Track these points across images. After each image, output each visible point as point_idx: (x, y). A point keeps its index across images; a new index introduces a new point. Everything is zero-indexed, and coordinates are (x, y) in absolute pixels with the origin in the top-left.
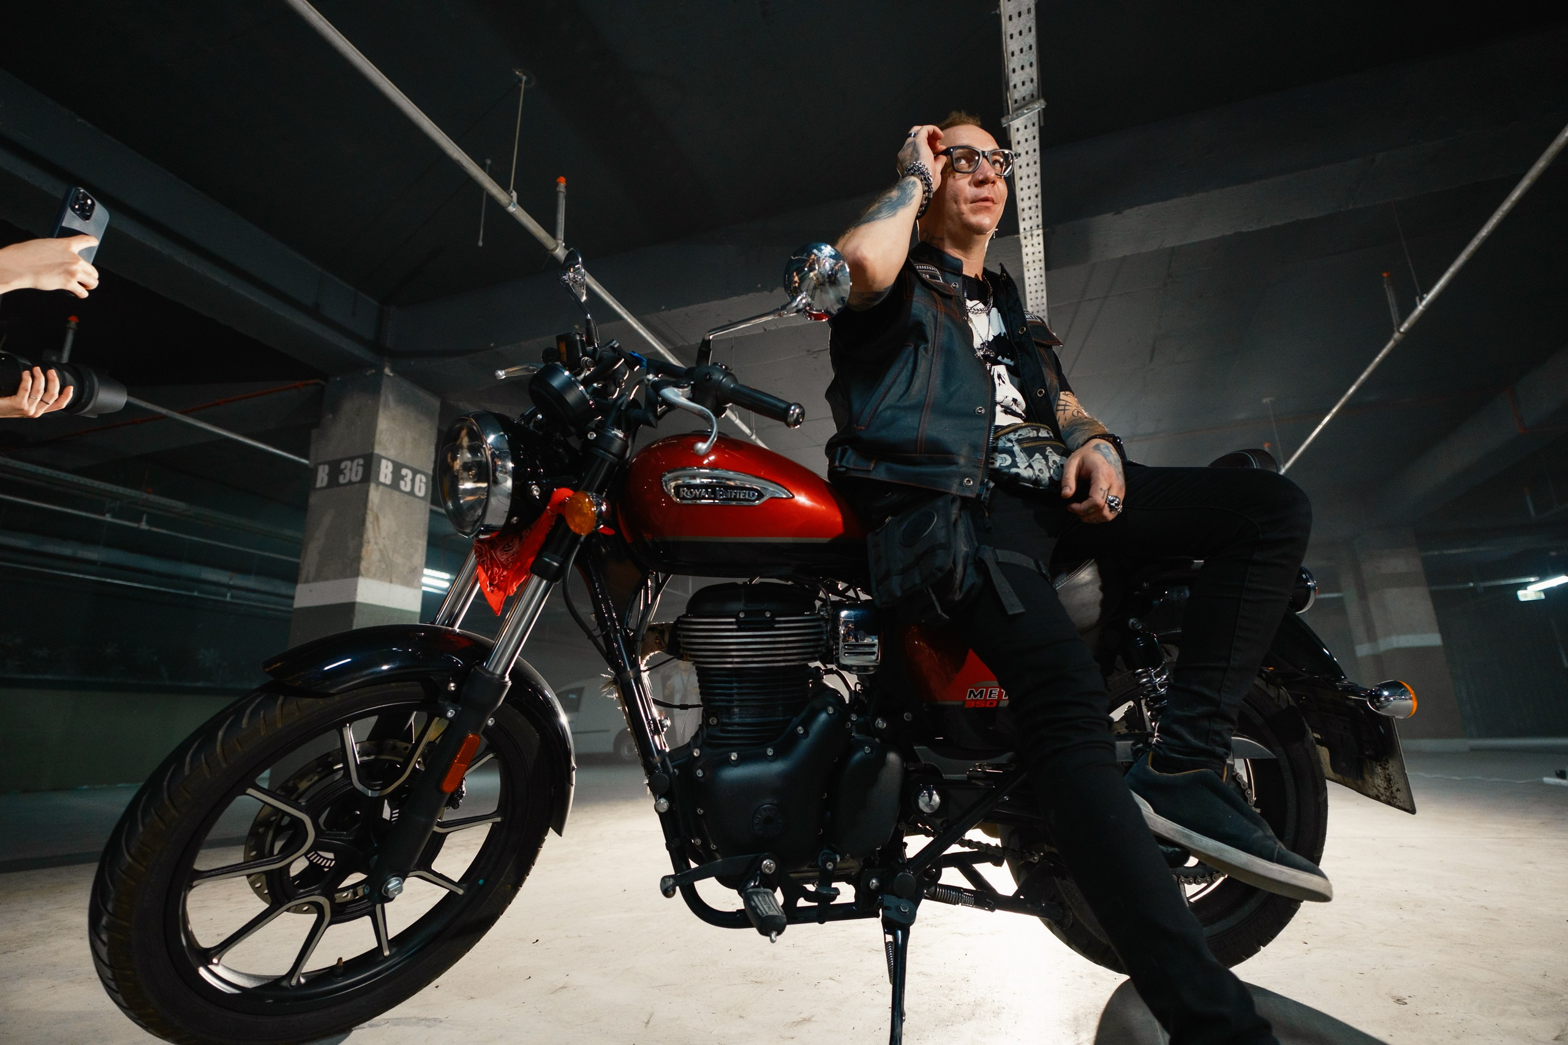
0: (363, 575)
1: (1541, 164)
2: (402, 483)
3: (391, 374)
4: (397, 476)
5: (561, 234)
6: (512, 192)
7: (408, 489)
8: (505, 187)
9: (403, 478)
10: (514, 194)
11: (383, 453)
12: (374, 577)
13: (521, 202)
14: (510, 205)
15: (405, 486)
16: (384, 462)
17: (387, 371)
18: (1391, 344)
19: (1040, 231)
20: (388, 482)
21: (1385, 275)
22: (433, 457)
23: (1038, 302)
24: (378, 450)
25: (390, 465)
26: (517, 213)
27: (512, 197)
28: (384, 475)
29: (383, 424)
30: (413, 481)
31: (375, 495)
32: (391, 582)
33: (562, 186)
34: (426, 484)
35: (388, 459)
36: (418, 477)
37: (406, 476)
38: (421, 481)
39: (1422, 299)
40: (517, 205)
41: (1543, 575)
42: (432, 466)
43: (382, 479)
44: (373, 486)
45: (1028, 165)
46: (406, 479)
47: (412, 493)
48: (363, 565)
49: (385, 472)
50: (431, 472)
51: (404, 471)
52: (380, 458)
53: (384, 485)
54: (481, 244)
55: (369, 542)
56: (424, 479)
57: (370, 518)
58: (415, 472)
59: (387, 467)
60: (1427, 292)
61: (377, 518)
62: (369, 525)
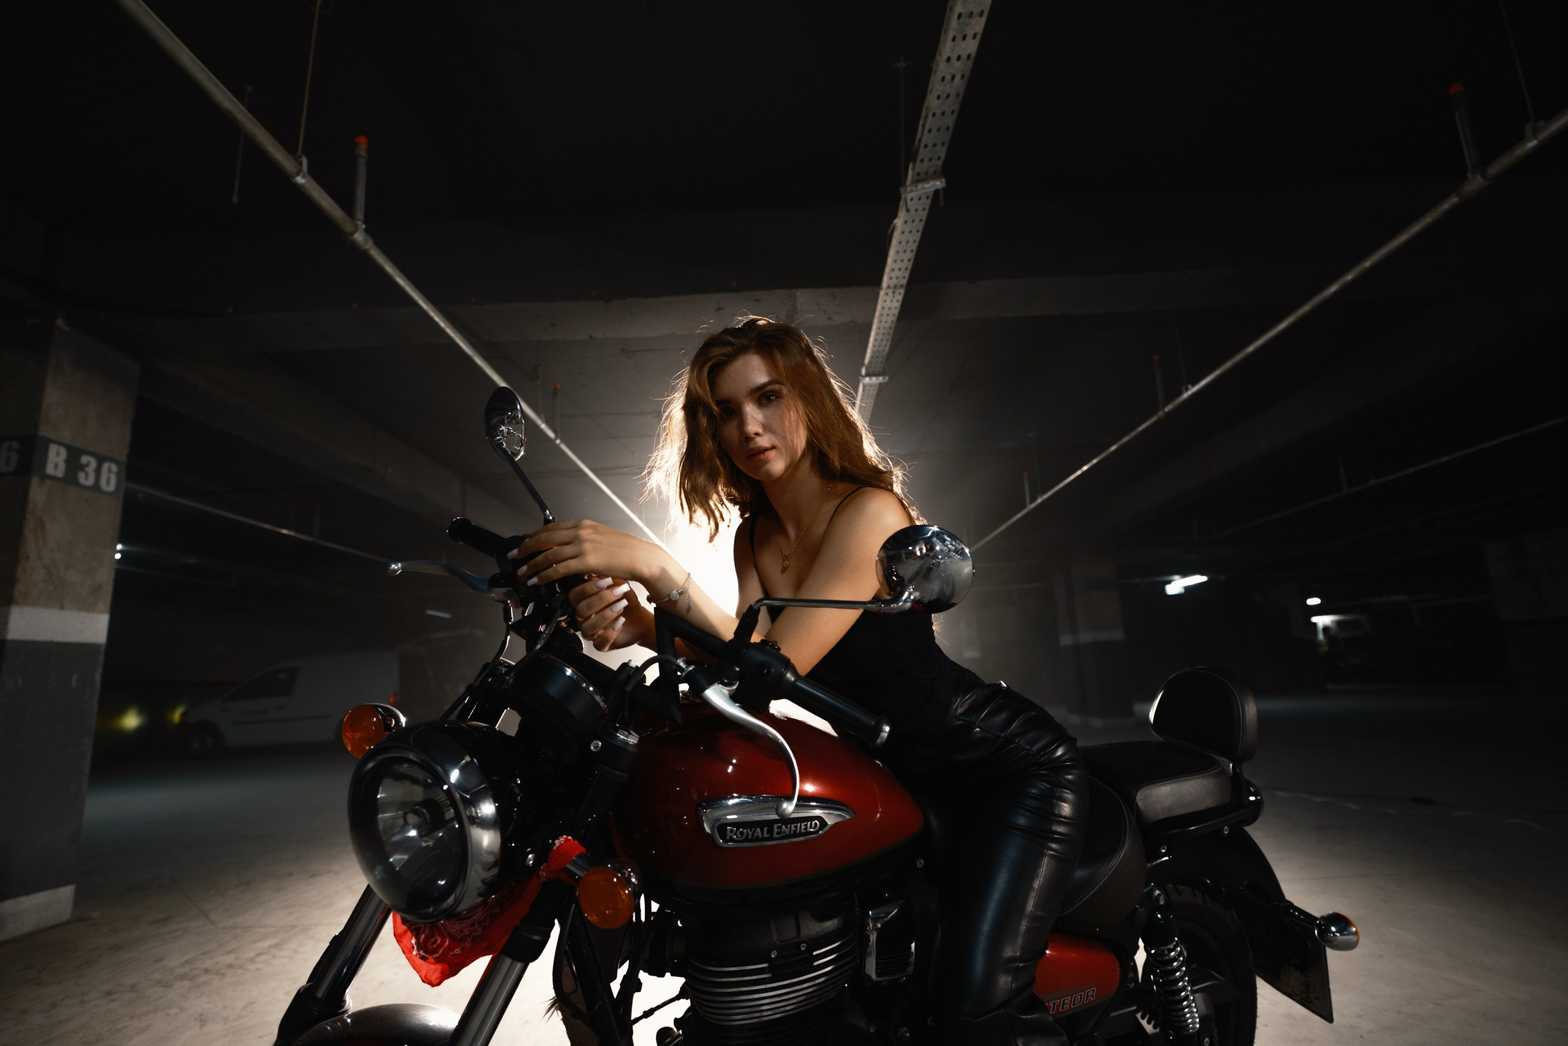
0: (17, 603)
1: (1306, 308)
2: (81, 476)
3: (67, 329)
4: (74, 465)
5: (360, 214)
6: (301, 157)
7: (90, 482)
8: (290, 148)
9: (82, 468)
10: (305, 161)
11: (51, 435)
12: (34, 603)
13: (313, 173)
14: (298, 175)
15: (86, 479)
16: (53, 449)
17: (60, 322)
18: (1154, 419)
19: (902, 291)
20: (60, 473)
21: (1156, 357)
22: (128, 438)
23: (880, 349)
24: (44, 432)
25: (63, 452)
26: (307, 185)
27: (301, 164)
28: (53, 465)
29: (52, 395)
30: (98, 472)
31: (38, 494)
32: (62, 608)
33: (362, 150)
34: (118, 474)
35: (60, 444)
36: (106, 466)
37: (88, 465)
38: (110, 471)
39: (1187, 390)
40: (308, 177)
41: (1185, 574)
42: (126, 451)
43: (50, 470)
44: (35, 480)
45: (910, 232)
46: (87, 469)
47: (96, 487)
48: (19, 589)
49: (56, 461)
50: (124, 459)
51: (85, 459)
52: (47, 442)
53: (54, 478)
54: (235, 199)
55: (28, 557)
56: (114, 468)
57: (30, 525)
58: (101, 460)
59: (58, 454)
60: (1193, 385)
61: (41, 524)
62: (29, 534)
